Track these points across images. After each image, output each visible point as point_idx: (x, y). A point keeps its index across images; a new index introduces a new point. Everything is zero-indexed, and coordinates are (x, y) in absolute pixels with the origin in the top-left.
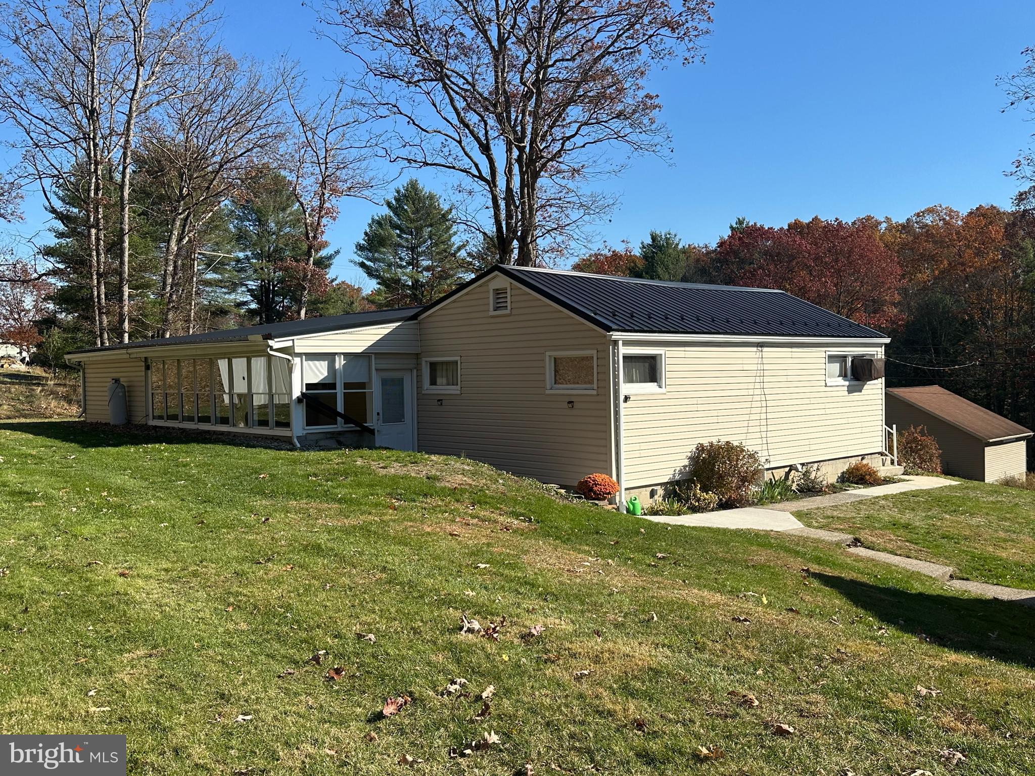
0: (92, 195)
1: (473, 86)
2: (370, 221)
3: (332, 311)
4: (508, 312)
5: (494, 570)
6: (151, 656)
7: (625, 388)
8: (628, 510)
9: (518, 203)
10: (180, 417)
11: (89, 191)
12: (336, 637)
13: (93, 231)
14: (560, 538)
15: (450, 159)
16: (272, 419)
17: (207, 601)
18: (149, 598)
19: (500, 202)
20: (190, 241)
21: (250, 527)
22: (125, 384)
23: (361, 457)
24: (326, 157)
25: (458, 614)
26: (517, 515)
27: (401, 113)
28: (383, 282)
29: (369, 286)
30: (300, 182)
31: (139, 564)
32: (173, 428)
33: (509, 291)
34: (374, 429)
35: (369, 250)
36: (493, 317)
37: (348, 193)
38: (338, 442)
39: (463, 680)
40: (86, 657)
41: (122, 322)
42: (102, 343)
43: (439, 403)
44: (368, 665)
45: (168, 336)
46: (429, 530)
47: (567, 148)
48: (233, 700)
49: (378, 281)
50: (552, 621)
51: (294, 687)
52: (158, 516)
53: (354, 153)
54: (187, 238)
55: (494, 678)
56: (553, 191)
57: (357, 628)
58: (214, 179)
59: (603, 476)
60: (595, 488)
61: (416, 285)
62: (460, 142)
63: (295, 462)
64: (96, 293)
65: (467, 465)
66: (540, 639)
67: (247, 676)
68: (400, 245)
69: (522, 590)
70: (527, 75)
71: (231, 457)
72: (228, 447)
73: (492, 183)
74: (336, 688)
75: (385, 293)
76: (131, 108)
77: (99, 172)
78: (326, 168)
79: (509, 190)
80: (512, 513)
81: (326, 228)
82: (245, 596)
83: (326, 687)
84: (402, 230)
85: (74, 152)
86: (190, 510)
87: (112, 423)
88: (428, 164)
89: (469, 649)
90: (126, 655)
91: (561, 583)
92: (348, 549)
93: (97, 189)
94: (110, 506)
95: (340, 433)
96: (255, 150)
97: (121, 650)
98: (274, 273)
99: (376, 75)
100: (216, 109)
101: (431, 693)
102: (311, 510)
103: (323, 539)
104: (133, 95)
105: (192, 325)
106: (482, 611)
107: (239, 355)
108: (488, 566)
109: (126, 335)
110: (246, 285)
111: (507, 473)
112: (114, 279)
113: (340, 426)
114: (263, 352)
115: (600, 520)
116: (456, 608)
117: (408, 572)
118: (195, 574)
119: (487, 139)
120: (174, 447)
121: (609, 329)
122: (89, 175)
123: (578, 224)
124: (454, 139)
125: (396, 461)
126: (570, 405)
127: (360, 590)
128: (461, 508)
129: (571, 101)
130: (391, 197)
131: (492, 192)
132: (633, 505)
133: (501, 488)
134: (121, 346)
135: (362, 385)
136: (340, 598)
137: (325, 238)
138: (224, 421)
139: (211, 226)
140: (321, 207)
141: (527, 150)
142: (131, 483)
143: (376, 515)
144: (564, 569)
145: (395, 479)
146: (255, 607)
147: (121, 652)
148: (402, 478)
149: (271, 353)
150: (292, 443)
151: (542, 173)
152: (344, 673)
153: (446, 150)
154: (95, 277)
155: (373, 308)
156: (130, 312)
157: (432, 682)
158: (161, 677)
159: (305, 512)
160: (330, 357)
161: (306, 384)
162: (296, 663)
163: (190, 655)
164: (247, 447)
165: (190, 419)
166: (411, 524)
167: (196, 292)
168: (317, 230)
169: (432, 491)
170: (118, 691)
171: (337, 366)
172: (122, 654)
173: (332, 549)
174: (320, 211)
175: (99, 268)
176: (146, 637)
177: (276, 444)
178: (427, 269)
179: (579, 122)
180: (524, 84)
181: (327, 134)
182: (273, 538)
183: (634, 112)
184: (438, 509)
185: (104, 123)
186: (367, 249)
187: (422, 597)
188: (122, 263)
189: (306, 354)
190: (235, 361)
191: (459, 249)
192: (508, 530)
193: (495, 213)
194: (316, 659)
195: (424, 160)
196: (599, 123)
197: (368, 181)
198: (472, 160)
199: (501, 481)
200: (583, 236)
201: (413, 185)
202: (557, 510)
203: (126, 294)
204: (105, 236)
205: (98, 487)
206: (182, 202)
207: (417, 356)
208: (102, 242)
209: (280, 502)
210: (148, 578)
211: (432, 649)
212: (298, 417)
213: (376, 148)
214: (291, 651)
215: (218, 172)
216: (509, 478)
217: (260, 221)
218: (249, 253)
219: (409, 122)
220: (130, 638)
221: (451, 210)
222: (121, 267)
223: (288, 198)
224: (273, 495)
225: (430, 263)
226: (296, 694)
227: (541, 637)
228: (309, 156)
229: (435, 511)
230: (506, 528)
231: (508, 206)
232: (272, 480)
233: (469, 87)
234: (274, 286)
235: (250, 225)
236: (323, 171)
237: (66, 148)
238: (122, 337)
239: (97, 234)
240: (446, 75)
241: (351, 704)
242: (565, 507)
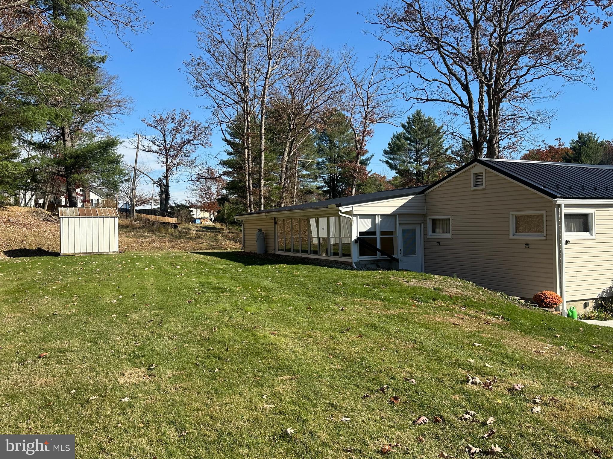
0: (246, 131)
1: (458, 50)
2: (392, 137)
3: (369, 190)
4: (483, 187)
5: (485, 347)
6: (292, 379)
7: (566, 236)
8: (568, 315)
9: (487, 119)
10: (292, 250)
11: (244, 129)
12: (392, 378)
13: (246, 151)
14: (524, 331)
15: (443, 95)
16: (341, 252)
17: (318, 351)
18: (287, 347)
19: (474, 119)
20: (294, 154)
21: (335, 312)
22: (264, 232)
23: (393, 275)
24: (367, 102)
25: (465, 372)
26: (494, 315)
27: (413, 72)
28: (399, 172)
29: (391, 174)
30: (353, 117)
31: (280, 329)
32: (289, 256)
33: (484, 174)
34: (398, 259)
35: (391, 154)
36: (473, 191)
37: (380, 121)
38: (377, 266)
39: (474, 412)
40: (259, 377)
41: (260, 199)
42: (251, 210)
43: (438, 244)
44: (414, 397)
45: (283, 206)
46: (439, 320)
47: (521, 83)
48: (338, 408)
49: (396, 171)
50: (528, 382)
51: (372, 405)
52: (288, 304)
53: (384, 98)
54: (293, 152)
55: (494, 413)
56: (510, 110)
57: (404, 374)
58: (307, 119)
59: (551, 292)
60: (545, 300)
61: (419, 173)
62: (449, 85)
63: (355, 276)
64: (247, 184)
65: (459, 282)
66: (521, 392)
67: (345, 396)
68: (410, 150)
69: (505, 361)
70: (493, 40)
71: (320, 272)
72: (318, 267)
73: (470, 108)
74: (396, 408)
75: (400, 179)
76: (265, 83)
77: (249, 119)
78: (368, 108)
79: (481, 111)
80: (490, 313)
81: (367, 142)
82: (338, 350)
83: (390, 407)
84: (411, 141)
85: (236, 109)
86: (303, 301)
87: (258, 253)
88: (428, 100)
89: (476, 394)
90: (279, 377)
91: (531, 359)
92: (392, 328)
93: (248, 128)
94: (262, 297)
95: (378, 261)
96: (328, 101)
97: (277, 375)
98: (338, 169)
99: (398, 51)
100: (308, 79)
101: (454, 418)
102: (368, 304)
103: (377, 321)
104: (267, 76)
105: (295, 200)
106: (481, 372)
107: (323, 216)
108: (481, 345)
109: (263, 206)
110: (323, 177)
111: (485, 288)
112: (256, 176)
113: (378, 256)
114: (336, 214)
115: (550, 321)
116: (463, 369)
117: (430, 344)
118: (310, 336)
119: (467, 81)
120: (291, 266)
121: (555, 197)
122: (244, 121)
123: (528, 130)
124: (446, 84)
125: (414, 278)
126: (527, 246)
127: (403, 353)
128: (457, 308)
129: (523, 53)
130: (405, 121)
131: (470, 113)
132: (572, 312)
133: (482, 297)
134: (260, 212)
135: (391, 233)
136: (392, 356)
137: (365, 148)
138: (315, 252)
139: (304, 145)
140: (365, 131)
141: (493, 86)
142: (271, 285)
143: (406, 309)
144: (532, 350)
145: (414, 288)
146: (345, 357)
147: (277, 376)
148: (419, 288)
149: (341, 214)
150: (351, 266)
151: (504, 99)
152: (399, 400)
153: (440, 90)
154: (247, 175)
155: (394, 188)
156: (264, 194)
157: (453, 411)
158: (299, 391)
159: (364, 305)
160: (372, 216)
161: (360, 232)
162: (371, 391)
163: (313, 381)
164: (328, 267)
165: (297, 251)
166: (427, 316)
167: (297, 181)
168: (362, 143)
169: (438, 297)
170: (277, 397)
171: (377, 221)
172: (277, 377)
173: (382, 328)
174: (364, 132)
175: (249, 170)
176: (289, 369)
177: (343, 266)
178: (426, 163)
179: (528, 66)
180: (492, 46)
181: (369, 88)
182: (349, 319)
183: (567, 56)
184: (442, 308)
185: (251, 92)
186: (390, 153)
187: (441, 360)
188: (261, 167)
189: (359, 215)
190: (321, 219)
191: (447, 149)
192: (489, 324)
193: (472, 126)
194: (382, 390)
195: (426, 98)
196: (542, 66)
197: (391, 113)
198: (457, 95)
199: (481, 293)
200: (531, 138)
201: (418, 114)
202: (521, 313)
203: (263, 184)
204: (252, 153)
205: (255, 287)
206: (290, 133)
207: (424, 216)
208: (250, 156)
209: (350, 299)
210: (285, 336)
211: (451, 392)
212: (355, 250)
213: (397, 93)
214: (368, 384)
215: (309, 115)
216: (486, 291)
217: (330, 140)
218: (324, 159)
219: (418, 76)
220: (280, 368)
221: (442, 127)
222: (260, 170)
223: (346, 126)
224: (345, 294)
225: (427, 160)
226: (373, 409)
227: (522, 391)
228: (358, 101)
229: (441, 309)
230: (487, 323)
231: (480, 121)
232: (344, 286)
233: (456, 52)
234: (337, 177)
235: (325, 143)
236: (366, 109)
237: (232, 107)
238: (260, 207)
239: (248, 152)
240: (441, 46)
241: (405, 419)
242: (526, 311)
